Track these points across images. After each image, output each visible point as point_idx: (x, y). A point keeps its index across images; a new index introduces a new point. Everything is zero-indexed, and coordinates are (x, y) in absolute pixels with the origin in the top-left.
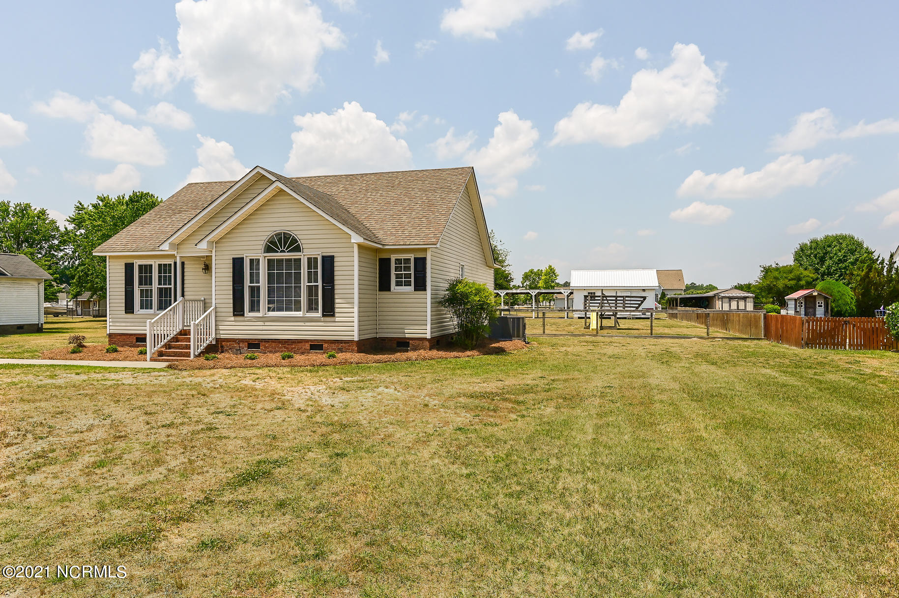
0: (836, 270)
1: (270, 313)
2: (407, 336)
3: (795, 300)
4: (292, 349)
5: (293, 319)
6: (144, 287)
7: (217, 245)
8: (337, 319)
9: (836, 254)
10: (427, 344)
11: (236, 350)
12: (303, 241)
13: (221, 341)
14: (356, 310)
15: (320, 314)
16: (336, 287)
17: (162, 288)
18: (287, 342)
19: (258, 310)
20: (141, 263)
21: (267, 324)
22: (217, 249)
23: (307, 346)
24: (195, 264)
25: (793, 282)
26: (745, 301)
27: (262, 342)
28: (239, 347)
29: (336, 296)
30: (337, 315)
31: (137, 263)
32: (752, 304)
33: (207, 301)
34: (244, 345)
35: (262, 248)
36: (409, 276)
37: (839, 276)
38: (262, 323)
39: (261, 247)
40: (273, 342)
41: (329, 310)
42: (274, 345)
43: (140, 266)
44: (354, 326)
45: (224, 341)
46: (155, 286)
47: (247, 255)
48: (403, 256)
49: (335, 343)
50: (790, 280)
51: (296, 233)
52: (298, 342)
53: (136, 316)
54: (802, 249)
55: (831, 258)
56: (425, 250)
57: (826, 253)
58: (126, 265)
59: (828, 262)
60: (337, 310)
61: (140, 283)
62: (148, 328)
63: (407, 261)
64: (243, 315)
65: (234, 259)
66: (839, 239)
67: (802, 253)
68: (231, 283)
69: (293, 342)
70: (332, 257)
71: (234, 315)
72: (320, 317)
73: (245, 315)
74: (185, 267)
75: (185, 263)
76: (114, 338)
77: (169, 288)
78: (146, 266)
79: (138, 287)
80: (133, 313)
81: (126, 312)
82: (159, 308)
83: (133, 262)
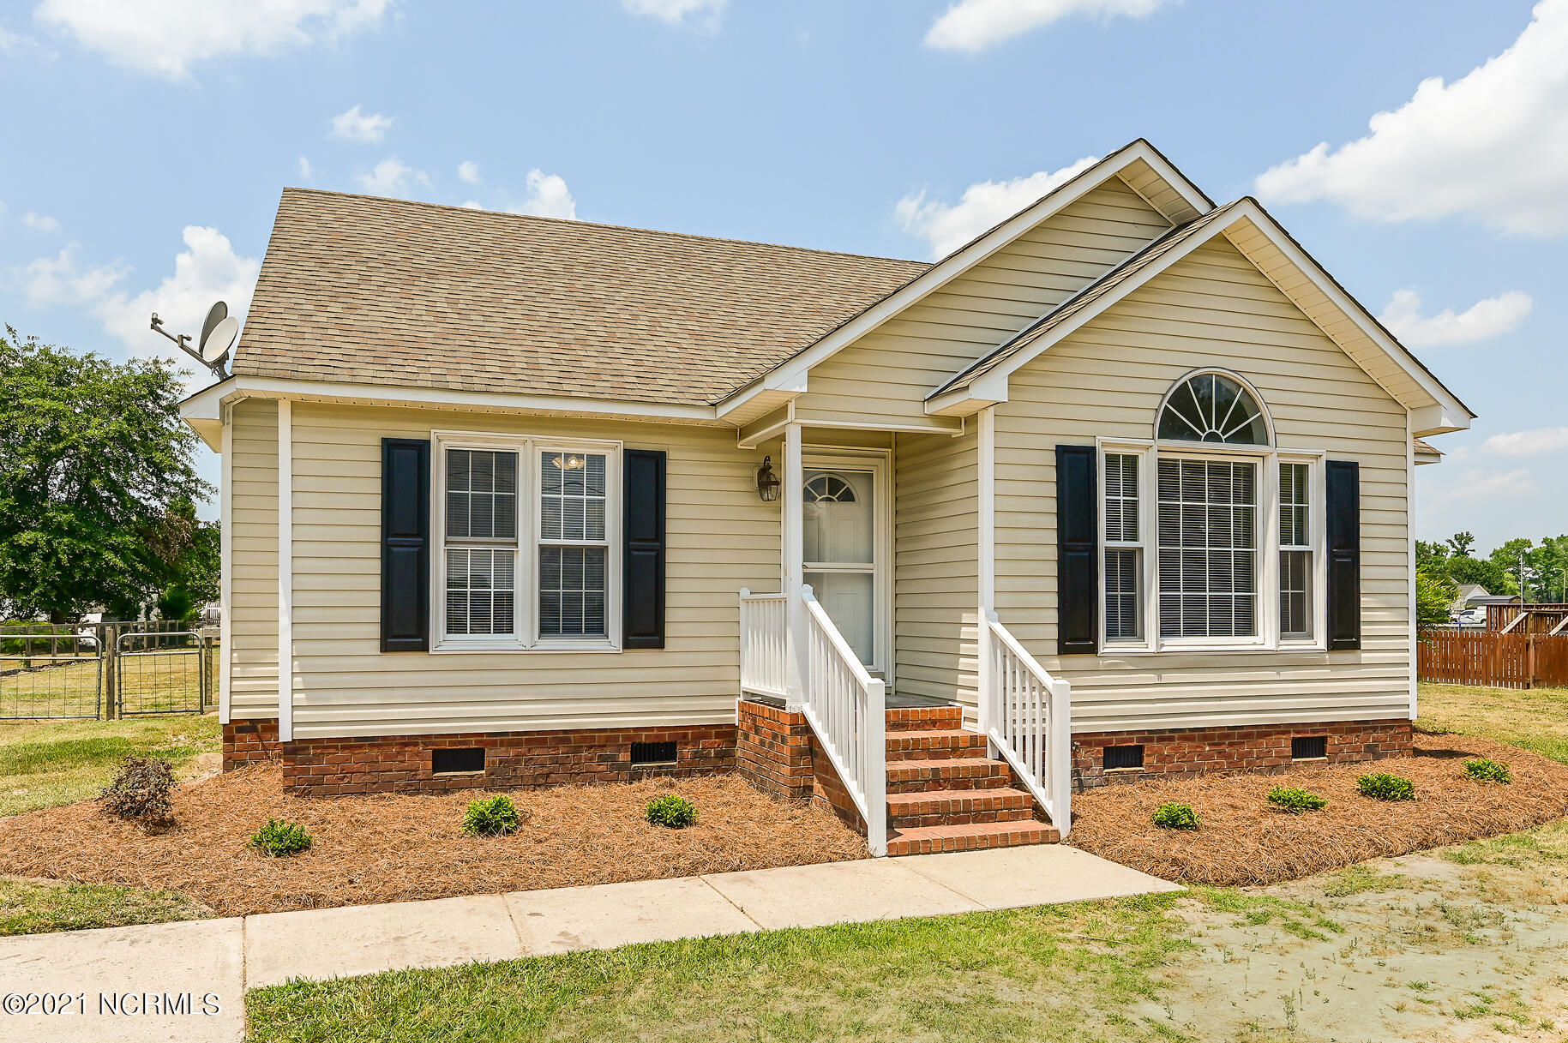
1: (1172, 641)
4: (1242, 756)
5: (1244, 661)
6: (471, 543)
8: (1365, 658)
12: (1273, 410)
14: (1411, 628)
15: (1320, 640)
16: (1363, 559)
17: (557, 549)
18: (1227, 736)
20: (460, 445)
21: (1168, 677)
22: (1001, 411)
23: (1285, 745)
24: (712, 463)
27: (1151, 740)
28: (1076, 764)
30: (1364, 643)
31: (443, 441)
34: (1092, 756)
35: (1152, 418)
38: (1151, 677)
39: (1149, 416)
41: (1346, 630)
42: (1186, 747)
43: (456, 458)
44: (1407, 678)
46: (528, 540)
47: (1103, 439)
49: (1359, 730)
51: (1254, 379)
52: (1248, 736)
53: (434, 662)
58: (391, 447)
60: (1365, 630)
61: (455, 528)
64: (1096, 650)
65: (1062, 451)
68: (1052, 538)
70: (1353, 467)
71: (1060, 651)
72: (1320, 652)
73: (1101, 650)
74: (670, 469)
75: (671, 455)
76: (317, 758)
77: (590, 549)
78: (483, 457)
79: (446, 543)
80: (424, 647)
81: (386, 647)
82: (547, 629)
83: (423, 436)
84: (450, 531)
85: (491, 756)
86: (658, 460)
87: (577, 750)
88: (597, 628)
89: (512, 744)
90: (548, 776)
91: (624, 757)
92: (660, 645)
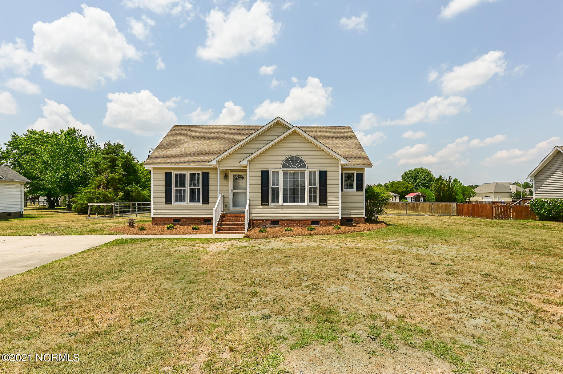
0: (421, 184)
1: (285, 203)
2: (352, 216)
3: (411, 197)
4: (300, 224)
5: (301, 207)
6: (179, 188)
7: (251, 163)
8: (328, 207)
9: (421, 177)
10: (363, 220)
11: (263, 226)
12: (308, 162)
13: (252, 221)
14: (340, 201)
15: (318, 204)
16: (328, 189)
17: (192, 188)
18: (297, 220)
19: (278, 202)
20: (177, 173)
21: (283, 210)
22: (251, 165)
23: (310, 222)
25: (405, 189)
26: (396, 198)
27: (280, 220)
28: (265, 224)
29: (328, 194)
30: (328, 204)
31: (174, 172)
32: (399, 199)
33: (225, 196)
34: (268, 223)
35: (281, 165)
36: (352, 183)
37: (423, 187)
38: (280, 210)
40: (288, 220)
41: (324, 202)
43: (176, 175)
44: (339, 211)
45: (254, 221)
46: (187, 187)
47: (270, 169)
48: (350, 172)
49: (327, 220)
50: (404, 188)
51: (303, 157)
52: (304, 220)
53: (173, 206)
54: (406, 174)
55: (419, 178)
56: (363, 169)
57: (416, 177)
58: (166, 173)
59: (418, 180)
60: (328, 202)
61: (176, 185)
62: (214, 213)
63: (352, 175)
64: (268, 205)
65: (262, 171)
66: (422, 170)
67: (405, 176)
68: (260, 186)
69: (301, 220)
70: (325, 172)
71: (262, 205)
72: (317, 206)
73: (270, 205)
74: (210, 175)
75: (210, 173)
76: (156, 220)
77: (197, 188)
78: (180, 175)
79: (175, 188)
80: (171, 204)
81: (166, 204)
82: (190, 201)
83: (171, 172)
84: (176, 186)
85: (182, 221)
86: (208, 174)
87: (195, 220)
88: (198, 201)
89: (184, 219)
90: (190, 224)
91: (203, 221)
92: (208, 204)
